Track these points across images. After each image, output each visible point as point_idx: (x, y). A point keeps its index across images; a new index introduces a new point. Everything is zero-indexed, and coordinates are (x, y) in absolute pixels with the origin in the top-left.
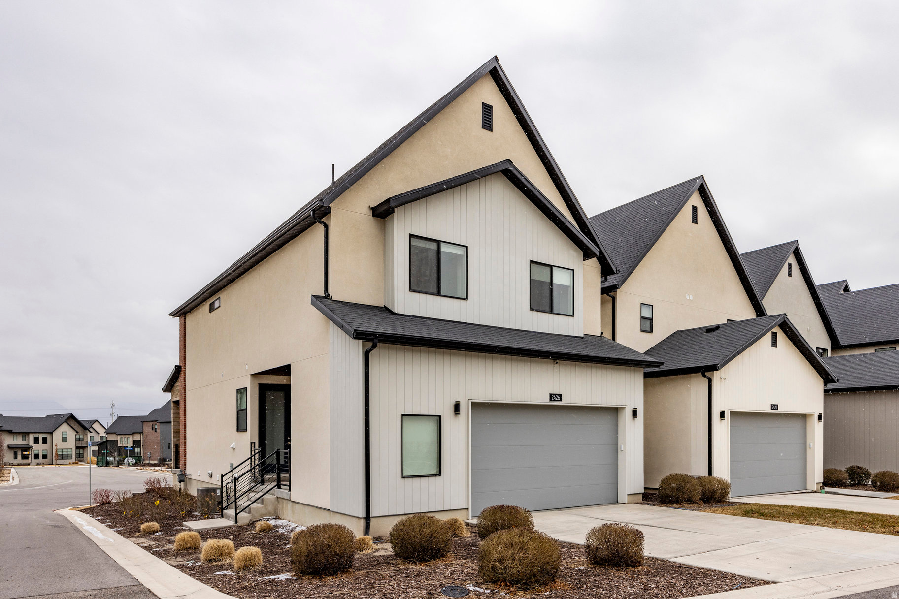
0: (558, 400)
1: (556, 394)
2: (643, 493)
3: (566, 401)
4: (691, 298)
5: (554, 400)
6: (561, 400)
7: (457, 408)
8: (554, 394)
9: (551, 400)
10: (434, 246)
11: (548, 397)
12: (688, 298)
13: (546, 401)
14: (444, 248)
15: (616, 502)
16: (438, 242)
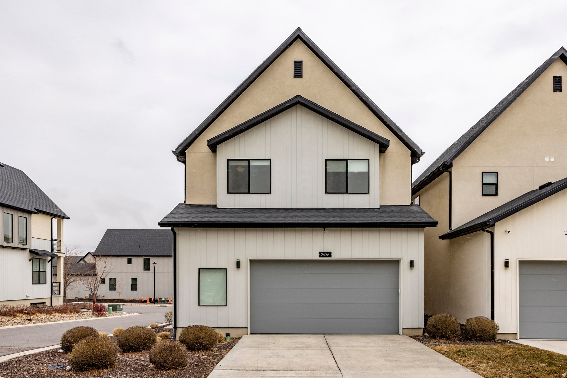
0: (328, 257)
1: (325, 252)
2: (423, 328)
3: (335, 257)
4: (552, 159)
5: (324, 256)
6: (330, 256)
7: (238, 264)
8: (323, 253)
9: (320, 256)
10: (246, 163)
11: (318, 254)
12: (547, 159)
13: (316, 257)
14: (253, 163)
15: (398, 334)
16: (249, 160)
